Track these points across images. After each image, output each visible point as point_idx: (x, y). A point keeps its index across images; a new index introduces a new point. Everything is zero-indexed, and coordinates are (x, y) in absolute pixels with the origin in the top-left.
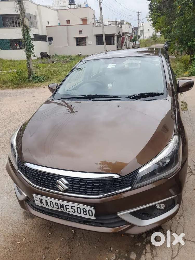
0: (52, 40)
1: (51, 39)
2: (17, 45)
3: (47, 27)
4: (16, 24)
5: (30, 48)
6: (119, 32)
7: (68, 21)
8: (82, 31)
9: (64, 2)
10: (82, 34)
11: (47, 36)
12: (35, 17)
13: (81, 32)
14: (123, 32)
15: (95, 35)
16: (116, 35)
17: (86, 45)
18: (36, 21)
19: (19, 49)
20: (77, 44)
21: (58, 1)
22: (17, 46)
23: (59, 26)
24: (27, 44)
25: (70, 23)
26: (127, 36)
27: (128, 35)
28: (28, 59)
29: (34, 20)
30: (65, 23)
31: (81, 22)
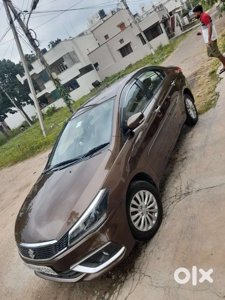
0: (98, 65)
1: (96, 65)
2: (69, 87)
3: (88, 55)
4: (61, 69)
5: (67, 97)
6: (163, 16)
7: (106, 37)
8: (122, 39)
9: (97, 18)
10: (124, 42)
11: (92, 64)
12: (74, 53)
13: (121, 41)
14: (169, 12)
15: (137, 36)
16: (160, 22)
17: (132, 51)
18: (76, 56)
19: (72, 91)
20: (124, 55)
21: (91, 21)
22: (69, 89)
23: (100, 46)
24: (62, 95)
25: (108, 37)
26: (176, 13)
27: (177, 11)
28: (69, 107)
29: (75, 56)
30: (104, 40)
31: (119, 30)
